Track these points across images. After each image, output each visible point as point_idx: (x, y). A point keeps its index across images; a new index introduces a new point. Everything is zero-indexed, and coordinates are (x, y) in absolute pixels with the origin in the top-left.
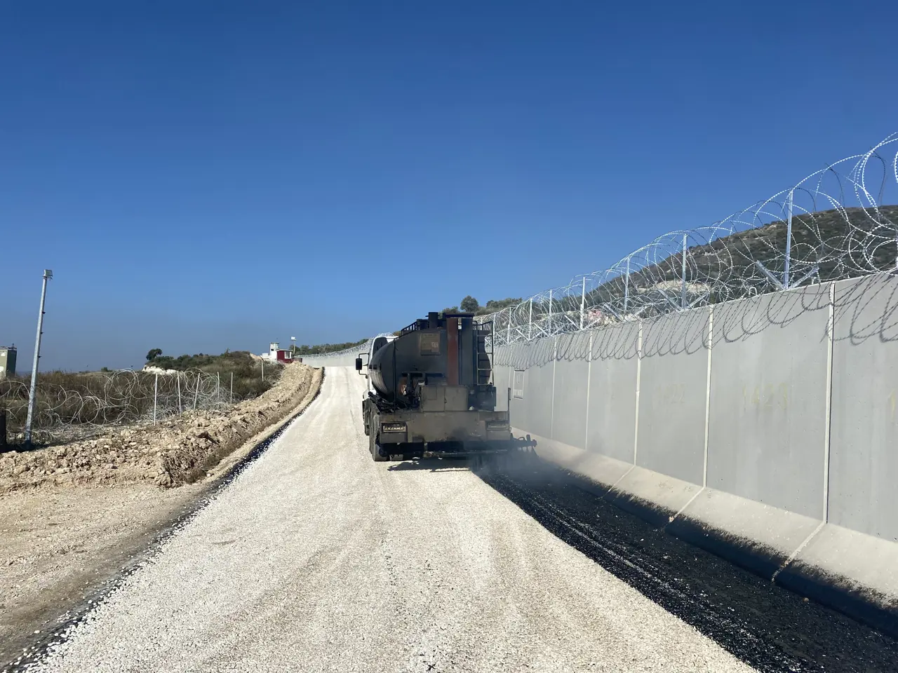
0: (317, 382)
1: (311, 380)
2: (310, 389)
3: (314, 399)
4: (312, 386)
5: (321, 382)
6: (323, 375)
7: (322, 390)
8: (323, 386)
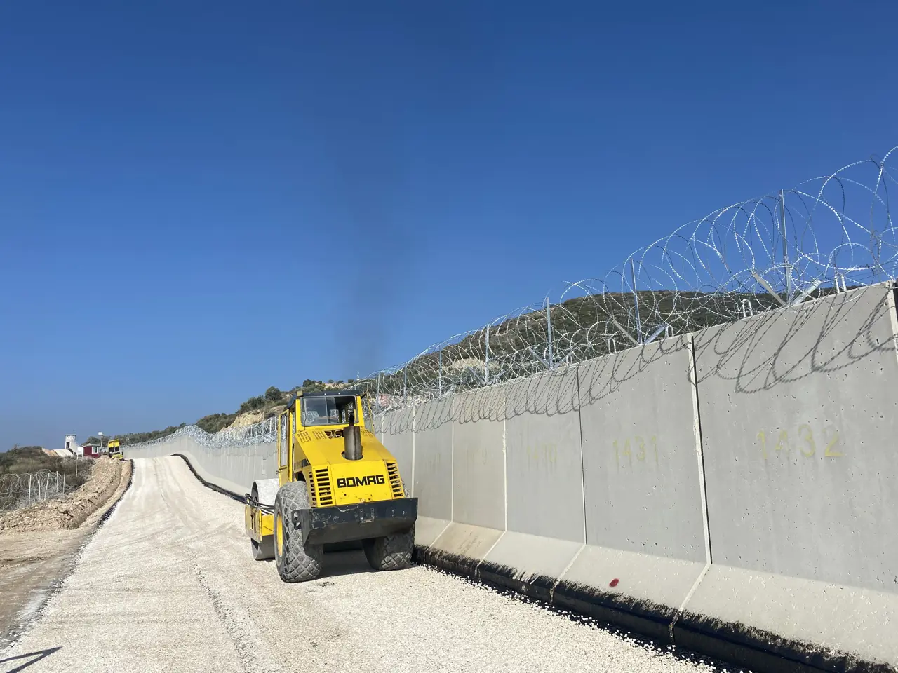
0: (127, 474)
1: (121, 473)
2: (121, 481)
3: (127, 489)
4: (122, 478)
5: (132, 474)
6: (132, 467)
7: (134, 480)
8: (134, 477)
